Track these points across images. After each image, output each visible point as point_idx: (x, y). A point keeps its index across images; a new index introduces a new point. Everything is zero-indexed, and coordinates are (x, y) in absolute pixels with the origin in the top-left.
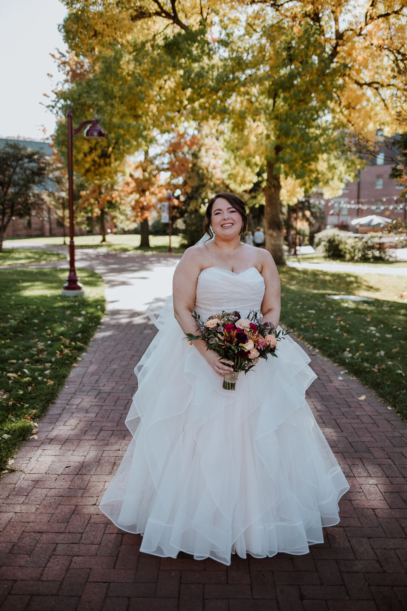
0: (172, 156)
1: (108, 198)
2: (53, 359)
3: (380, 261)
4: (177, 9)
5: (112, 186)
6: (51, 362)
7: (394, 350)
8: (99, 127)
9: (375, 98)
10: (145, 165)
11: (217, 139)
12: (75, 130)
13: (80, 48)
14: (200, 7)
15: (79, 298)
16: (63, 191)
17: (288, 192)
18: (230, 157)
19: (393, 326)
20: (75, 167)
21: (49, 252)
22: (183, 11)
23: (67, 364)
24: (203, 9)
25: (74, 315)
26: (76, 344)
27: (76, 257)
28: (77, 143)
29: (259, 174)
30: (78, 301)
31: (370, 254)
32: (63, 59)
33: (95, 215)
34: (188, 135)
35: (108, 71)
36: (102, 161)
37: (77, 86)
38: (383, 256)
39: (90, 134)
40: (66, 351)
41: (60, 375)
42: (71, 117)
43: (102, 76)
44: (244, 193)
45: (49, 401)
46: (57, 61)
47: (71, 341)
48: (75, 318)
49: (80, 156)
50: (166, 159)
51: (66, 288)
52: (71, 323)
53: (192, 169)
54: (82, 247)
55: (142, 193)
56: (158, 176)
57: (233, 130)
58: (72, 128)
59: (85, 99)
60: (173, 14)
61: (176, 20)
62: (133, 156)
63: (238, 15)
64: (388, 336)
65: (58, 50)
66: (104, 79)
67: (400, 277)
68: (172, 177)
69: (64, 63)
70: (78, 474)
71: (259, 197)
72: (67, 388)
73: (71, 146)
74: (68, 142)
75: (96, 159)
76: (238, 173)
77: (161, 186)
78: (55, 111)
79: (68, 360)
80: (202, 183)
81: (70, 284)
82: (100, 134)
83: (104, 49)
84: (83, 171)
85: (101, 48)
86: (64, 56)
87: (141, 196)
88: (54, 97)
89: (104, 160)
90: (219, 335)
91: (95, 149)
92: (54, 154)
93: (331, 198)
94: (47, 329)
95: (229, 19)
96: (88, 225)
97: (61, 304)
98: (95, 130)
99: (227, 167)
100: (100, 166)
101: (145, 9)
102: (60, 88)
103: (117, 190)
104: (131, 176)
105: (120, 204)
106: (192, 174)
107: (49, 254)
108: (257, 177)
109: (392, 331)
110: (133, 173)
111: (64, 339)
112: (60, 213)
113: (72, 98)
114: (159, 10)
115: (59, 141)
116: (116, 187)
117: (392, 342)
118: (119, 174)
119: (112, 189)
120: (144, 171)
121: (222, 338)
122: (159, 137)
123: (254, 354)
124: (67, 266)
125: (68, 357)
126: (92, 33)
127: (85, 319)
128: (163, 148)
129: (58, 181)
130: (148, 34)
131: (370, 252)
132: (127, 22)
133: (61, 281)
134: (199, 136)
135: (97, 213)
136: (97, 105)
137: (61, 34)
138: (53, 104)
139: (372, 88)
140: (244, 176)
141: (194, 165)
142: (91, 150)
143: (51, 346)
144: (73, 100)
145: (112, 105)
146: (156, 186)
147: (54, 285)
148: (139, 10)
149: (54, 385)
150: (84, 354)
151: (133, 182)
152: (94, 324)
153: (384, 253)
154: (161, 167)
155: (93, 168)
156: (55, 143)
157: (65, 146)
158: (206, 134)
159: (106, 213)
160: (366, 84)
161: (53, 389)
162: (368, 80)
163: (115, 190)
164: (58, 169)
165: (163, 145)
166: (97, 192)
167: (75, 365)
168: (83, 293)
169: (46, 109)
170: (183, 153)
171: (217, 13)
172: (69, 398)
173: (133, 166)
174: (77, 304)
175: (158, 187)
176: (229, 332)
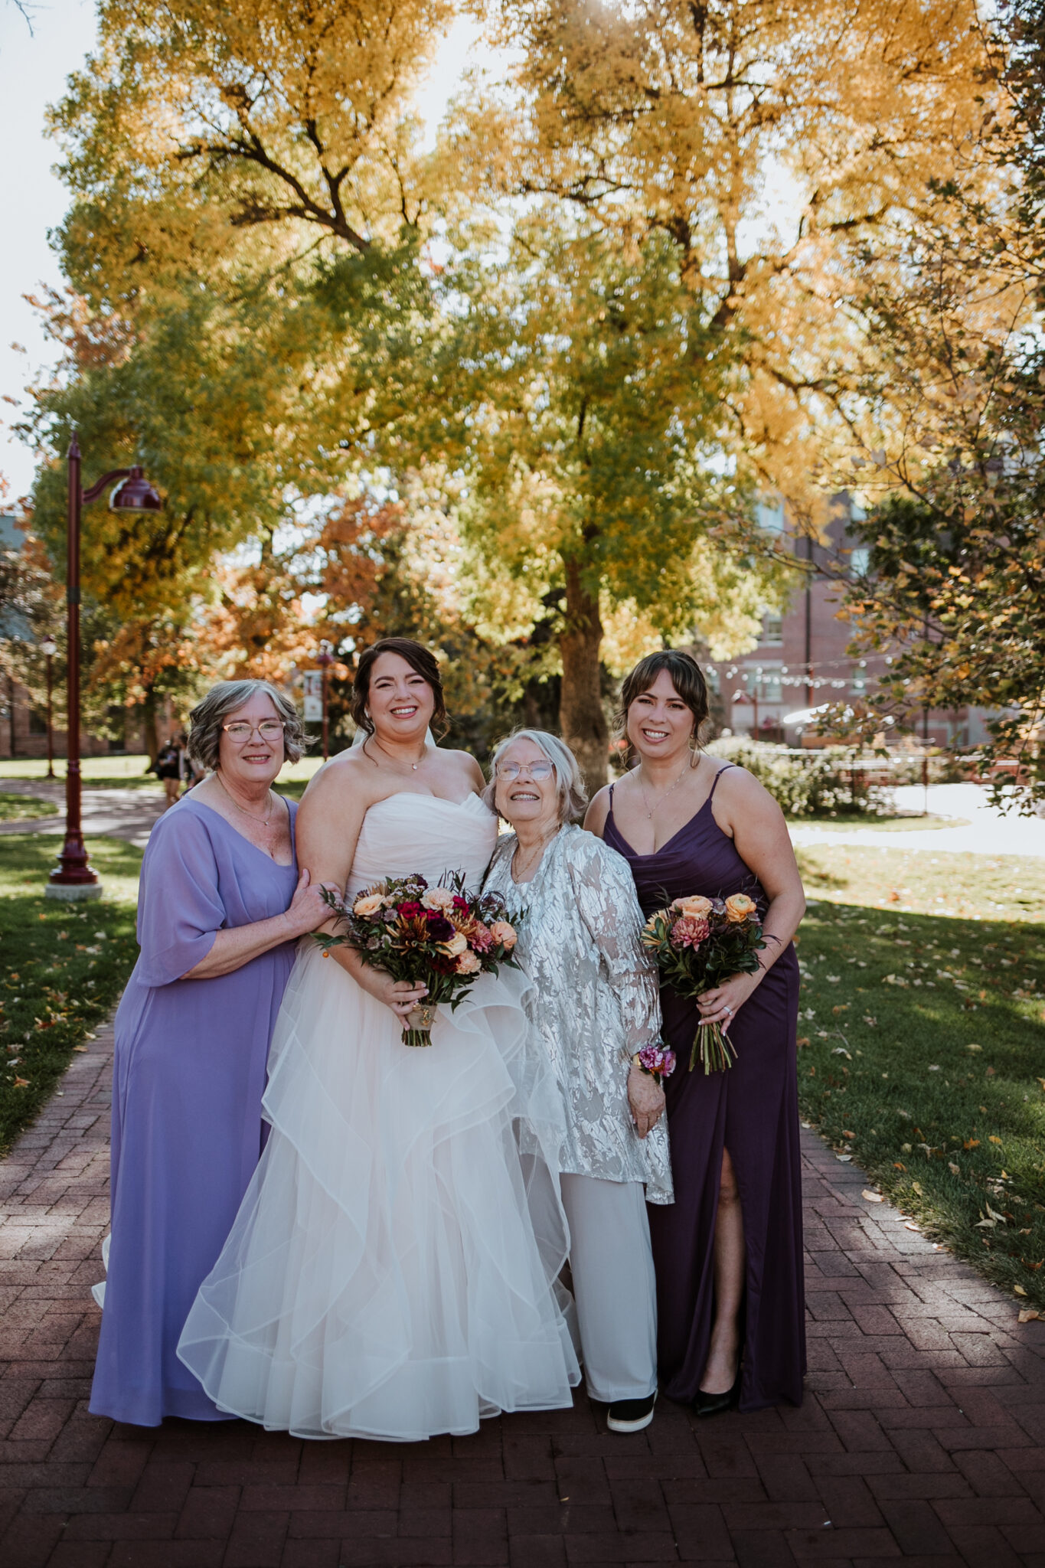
0: (333, 553)
1: (168, 659)
2: (28, 1036)
3: (854, 817)
4: (342, 199)
5: (178, 628)
6: (22, 1041)
7: (836, 1008)
8: (146, 484)
9: (830, 418)
10: (262, 575)
11: (447, 513)
12: (86, 493)
13: (100, 286)
14: (399, 197)
15: (92, 903)
16: (50, 640)
17: (622, 644)
18: (475, 558)
19: (849, 957)
20: (84, 581)
21: (11, 798)
22: (359, 204)
23: (62, 1045)
24: (408, 201)
25: (76, 942)
26: (83, 1003)
27: (84, 810)
28: (90, 520)
29: (549, 601)
30: (90, 910)
31: (828, 798)
32: (58, 309)
33: (131, 701)
34: (374, 501)
35: (172, 345)
36: (152, 565)
37: (93, 379)
38: (862, 802)
39: (123, 500)
40: (60, 1017)
41: (45, 1066)
42: (78, 460)
43: (157, 355)
44: (514, 648)
45: (20, 1119)
46: (42, 312)
47: (70, 997)
48: (80, 947)
49: (98, 554)
50: (318, 561)
51: (57, 879)
52: (70, 959)
53: (383, 588)
54: (97, 784)
55: (253, 646)
56: (295, 602)
57: (480, 490)
58: (78, 487)
59: (114, 413)
60: (333, 213)
61: (340, 226)
62: (232, 554)
63: (493, 217)
64: (832, 979)
65: (45, 286)
66: (163, 361)
67: (897, 854)
68: (332, 608)
69: (60, 319)
70: (87, 1259)
71: (548, 659)
72: (63, 1097)
73: (75, 528)
74: (69, 518)
75: (138, 560)
76: (498, 596)
77: (304, 628)
78: (32, 439)
79: (64, 1037)
80: (407, 624)
81: (65, 869)
82: (149, 502)
83: (162, 291)
84: (103, 590)
85: (157, 288)
86: (61, 302)
87: (252, 655)
88: (29, 403)
89: (158, 563)
90: (389, 929)
91: (136, 535)
92: (28, 546)
93: (729, 657)
94: (10, 972)
95: (473, 228)
96: (113, 728)
97: (44, 917)
98: (138, 493)
99: (469, 582)
100: (146, 577)
101: (266, 199)
102: (45, 383)
103: (190, 639)
104: (227, 602)
105: (197, 672)
106: (381, 599)
107: (11, 802)
108: (543, 608)
109: (842, 969)
110: (231, 595)
111: (53, 993)
112: (40, 696)
113: (81, 409)
114: (300, 202)
115: (43, 515)
116: (186, 632)
117: (839, 992)
118: (196, 599)
119: (177, 633)
120: (261, 590)
121: (395, 934)
122: (298, 505)
123: (470, 963)
124: (62, 830)
125: (63, 1031)
126: (132, 252)
127: (105, 949)
128: (308, 533)
129: (40, 615)
130: (271, 258)
131: (826, 794)
132: (222, 228)
133: (43, 864)
134: (401, 504)
135: (137, 699)
136: (144, 427)
137: (54, 252)
138: (29, 421)
139: (822, 395)
140: (511, 604)
141: (389, 576)
142: (125, 537)
143: (20, 1007)
144: (81, 416)
145: (183, 426)
146: (290, 628)
147: (28, 873)
148: (250, 203)
149: (31, 1087)
150: (102, 1026)
151: (231, 617)
152: (126, 962)
153: (864, 796)
154: (302, 580)
155: (128, 583)
156: (34, 520)
157: (60, 526)
158: (419, 500)
159: (161, 697)
160: (806, 384)
161: (28, 1097)
162: (812, 375)
163: (184, 638)
164: (39, 583)
165: (309, 525)
166: (139, 641)
167: (78, 1048)
168: (100, 890)
169: (13, 433)
170: (360, 548)
171: (442, 212)
172: (66, 1116)
173: (232, 580)
174: (83, 916)
175: (295, 632)
176: (410, 919)
